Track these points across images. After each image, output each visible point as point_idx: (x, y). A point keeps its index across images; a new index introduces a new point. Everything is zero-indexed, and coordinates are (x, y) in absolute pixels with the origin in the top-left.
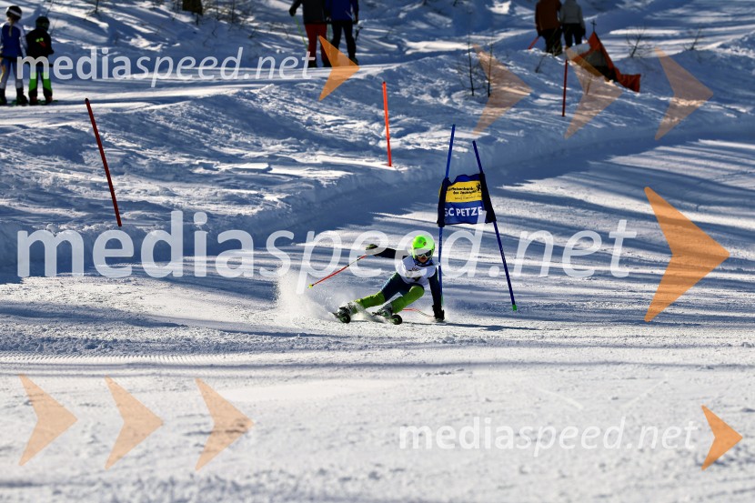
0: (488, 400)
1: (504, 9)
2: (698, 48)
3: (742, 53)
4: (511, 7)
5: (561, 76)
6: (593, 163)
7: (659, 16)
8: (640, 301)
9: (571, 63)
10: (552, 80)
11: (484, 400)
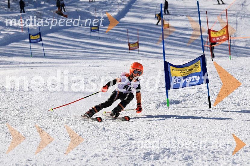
0: (39, 73)
1: (43, 3)
2: (78, 10)
3: (85, 11)
4: (44, 3)
5: (53, 15)
6: (59, 31)
7: (71, 4)
8: (66, 55)
9: (55, 13)
10: (51, 16)
11: (38, 73)
